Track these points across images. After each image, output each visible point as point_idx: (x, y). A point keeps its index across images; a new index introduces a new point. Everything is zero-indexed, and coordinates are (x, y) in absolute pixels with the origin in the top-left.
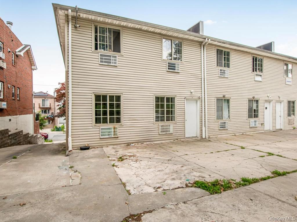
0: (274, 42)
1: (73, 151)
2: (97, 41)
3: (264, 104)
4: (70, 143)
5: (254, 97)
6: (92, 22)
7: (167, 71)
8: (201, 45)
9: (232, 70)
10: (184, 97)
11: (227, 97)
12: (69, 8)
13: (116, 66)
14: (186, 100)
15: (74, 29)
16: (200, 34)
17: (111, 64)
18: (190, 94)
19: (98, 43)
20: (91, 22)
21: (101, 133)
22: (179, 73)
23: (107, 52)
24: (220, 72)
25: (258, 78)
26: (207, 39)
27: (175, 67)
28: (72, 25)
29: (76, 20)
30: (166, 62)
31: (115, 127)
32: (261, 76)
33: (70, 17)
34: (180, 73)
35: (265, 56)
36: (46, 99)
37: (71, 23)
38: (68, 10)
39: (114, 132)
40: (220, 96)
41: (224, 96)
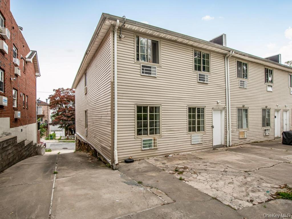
0: (280, 55)
1: (120, 164)
2: (139, 52)
3: (274, 113)
4: (116, 156)
5: (267, 107)
6: (135, 33)
7: (198, 82)
8: (225, 57)
9: (250, 81)
10: (212, 108)
11: (246, 106)
12: (118, 18)
13: (156, 77)
14: (213, 110)
15: (119, 39)
16: (224, 46)
17: (152, 75)
18: (216, 104)
19: (140, 53)
20: (133, 33)
21: (143, 145)
22: (207, 84)
23: (147, 62)
24: (241, 83)
25: (270, 89)
26: (231, 51)
27: (204, 78)
28: (117, 35)
29: (120, 31)
30: (196, 73)
31: (155, 138)
32: (271, 86)
33: (117, 28)
34: (209, 84)
35: (274, 68)
36: (39, 106)
37: (116, 33)
38: (116, 21)
39: (154, 143)
40: (241, 106)
41: (243, 106)
